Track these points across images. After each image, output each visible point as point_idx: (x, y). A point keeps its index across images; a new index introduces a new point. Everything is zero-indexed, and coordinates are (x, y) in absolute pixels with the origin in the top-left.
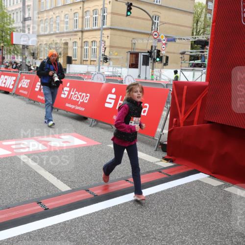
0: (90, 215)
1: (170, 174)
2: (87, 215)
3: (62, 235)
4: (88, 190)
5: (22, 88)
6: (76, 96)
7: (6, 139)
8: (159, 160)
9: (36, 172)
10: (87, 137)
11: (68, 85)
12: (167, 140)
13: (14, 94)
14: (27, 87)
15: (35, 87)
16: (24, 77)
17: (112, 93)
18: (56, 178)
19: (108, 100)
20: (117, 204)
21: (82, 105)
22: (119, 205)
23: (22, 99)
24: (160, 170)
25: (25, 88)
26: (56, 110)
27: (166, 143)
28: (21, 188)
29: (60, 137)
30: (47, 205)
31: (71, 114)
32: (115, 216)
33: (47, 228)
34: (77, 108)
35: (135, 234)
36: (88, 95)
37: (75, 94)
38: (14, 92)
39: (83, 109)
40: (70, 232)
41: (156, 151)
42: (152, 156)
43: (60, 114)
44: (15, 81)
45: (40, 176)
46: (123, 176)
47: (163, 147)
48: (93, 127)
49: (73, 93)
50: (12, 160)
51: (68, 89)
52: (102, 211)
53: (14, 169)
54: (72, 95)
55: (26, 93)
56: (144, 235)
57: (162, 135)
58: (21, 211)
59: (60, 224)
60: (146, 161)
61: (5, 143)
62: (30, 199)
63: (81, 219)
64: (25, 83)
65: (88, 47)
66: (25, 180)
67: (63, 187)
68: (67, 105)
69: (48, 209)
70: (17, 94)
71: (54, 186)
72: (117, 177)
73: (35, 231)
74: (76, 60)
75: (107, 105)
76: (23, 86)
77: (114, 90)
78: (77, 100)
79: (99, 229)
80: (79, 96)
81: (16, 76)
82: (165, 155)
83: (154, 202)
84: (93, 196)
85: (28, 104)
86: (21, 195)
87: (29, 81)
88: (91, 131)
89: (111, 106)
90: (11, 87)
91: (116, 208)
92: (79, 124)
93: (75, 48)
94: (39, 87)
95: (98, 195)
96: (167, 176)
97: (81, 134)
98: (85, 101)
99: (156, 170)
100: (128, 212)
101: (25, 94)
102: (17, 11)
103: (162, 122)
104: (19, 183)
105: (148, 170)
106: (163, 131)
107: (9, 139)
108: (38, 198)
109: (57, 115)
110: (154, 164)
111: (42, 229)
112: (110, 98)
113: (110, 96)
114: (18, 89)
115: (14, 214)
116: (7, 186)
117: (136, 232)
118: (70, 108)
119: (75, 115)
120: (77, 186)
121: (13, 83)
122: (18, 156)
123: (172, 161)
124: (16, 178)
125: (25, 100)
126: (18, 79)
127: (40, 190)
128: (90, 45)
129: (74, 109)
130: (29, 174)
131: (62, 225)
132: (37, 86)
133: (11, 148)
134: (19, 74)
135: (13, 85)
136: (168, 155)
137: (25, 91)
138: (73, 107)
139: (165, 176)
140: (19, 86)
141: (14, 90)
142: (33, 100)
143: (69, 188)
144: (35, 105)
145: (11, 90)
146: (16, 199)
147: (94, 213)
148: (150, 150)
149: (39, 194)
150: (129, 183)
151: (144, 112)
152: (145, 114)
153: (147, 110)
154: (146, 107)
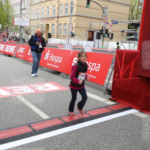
0: (62, 134)
1: (113, 109)
2: (60, 134)
3: (44, 147)
4: (61, 119)
5: (19, 53)
6: (54, 58)
8: (107, 100)
9: (28, 107)
10: (60, 84)
11: (49, 51)
12: (111, 87)
13: (14, 57)
14: (22, 52)
15: (28, 53)
16: (21, 46)
18: (40, 111)
19: (74, 61)
20: (79, 128)
21: (58, 64)
23: (20, 60)
24: (107, 107)
26: (41, 67)
27: (111, 89)
28: (18, 116)
29: (44, 84)
30: (35, 128)
31: (50, 70)
32: (78, 136)
33: (34, 142)
34: (54, 66)
35: (90, 148)
36: (62, 58)
37: (53, 57)
39: (58, 67)
40: (49, 145)
41: (104, 94)
42: (102, 97)
43: (43, 70)
45: (30, 109)
47: (109, 92)
48: (64, 78)
49: (52, 57)
51: (49, 54)
52: (69, 132)
53: (14, 104)
54: (51, 58)
55: (22, 56)
56: (96, 148)
57: (109, 84)
58: (18, 131)
59: (42, 140)
60: (98, 101)
61: (8, 88)
62: (24, 123)
63: (55, 137)
64: (21, 50)
65: (61, 28)
66: (21, 111)
67: (45, 117)
68: (48, 64)
69: (35, 130)
70: (16, 57)
71: (39, 115)
73: (27, 144)
74: (54, 36)
76: (20, 52)
78: (54, 61)
79: (67, 144)
80: (56, 59)
81: (16, 46)
82: (110, 97)
83: (103, 127)
84: (64, 123)
85: (23, 63)
86: (18, 121)
87: (24, 49)
88: (63, 81)
90: (13, 52)
91: (78, 130)
92: (55, 76)
93: (53, 28)
94: (30, 52)
95: (67, 122)
96: (111, 111)
97: (56, 83)
98: (59, 62)
99: (104, 107)
100: (86, 133)
101: (21, 57)
102: (17, 4)
103: (108, 76)
105: (99, 107)
106: (109, 81)
107: (11, 86)
108: (29, 123)
109: (42, 70)
110: (103, 103)
111: (31, 143)
113: (75, 58)
114: (17, 54)
115: (14, 133)
116: (9, 115)
117: (91, 146)
118: (50, 66)
119: (53, 70)
120: (53, 116)
121: (14, 50)
122: (17, 96)
123: (115, 101)
124: (14, 110)
125: (22, 61)
126: (17, 47)
127: (31, 118)
128: (63, 26)
129: (52, 67)
130: (23, 108)
131: (44, 141)
133: (12, 91)
134: (18, 44)
136: (112, 97)
138: (52, 65)
140: (18, 52)
141: (15, 54)
142: (26, 61)
143: (48, 117)
144: (27, 64)
145: (13, 54)
146: (15, 124)
147: (64, 133)
148: (101, 94)
149: (30, 121)
150: (87, 115)
151: (97, 69)
152: (98, 71)
153: (99, 67)
154: (98, 66)
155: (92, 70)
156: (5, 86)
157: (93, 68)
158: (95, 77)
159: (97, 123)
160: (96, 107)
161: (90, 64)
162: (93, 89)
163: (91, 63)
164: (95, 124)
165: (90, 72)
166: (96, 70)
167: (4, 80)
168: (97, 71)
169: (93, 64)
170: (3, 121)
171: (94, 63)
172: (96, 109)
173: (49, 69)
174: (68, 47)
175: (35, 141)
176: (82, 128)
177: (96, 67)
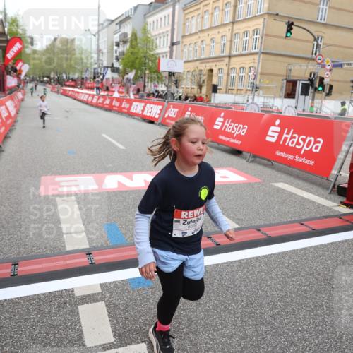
0: (266, 256)
1: (352, 222)
2: (263, 256)
3: (239, 273)
4: (259, 230)
5: (169, 118)
6: (231, 127)
8: (336, 204)
10: (246, 173)
11: (222, 114)
13: (159, 124)
14: (174, 116)
16: (172, 106)
17: (275, 126)
19: (270, 133)
20: (295, 248)
21: (239, 137)
22: (297, 250)
24: (340, 216)
25: (172, 117)
27: (346, 186)
30: (218, 241)
31: (223, 147)
32: (295, 261)
33: (222, 264)
34: (232, 141)
36: (246, 127)
37: (230, 125)
38: (160, 121)
39: (238, 142)
40: (248, 272)
41: (330, 193)
42: (326, 198)
44: (161, 110)
46: (297, 219)
47: (340, 191)
48: (251, 162)
49: (228, 125)
51: (222, 120)
52: (279, 254)
54: (226, 126)
57: (340, 176)
59: (235, 261)
60: (319, 204)
63: (257, 259)
64: (172, 112)
68: (221, 137)
69: (220, 244)
70: (163, 124)
72: (289, 220)
73: (210, 266)
74: (221, 89)
75: (268, 139)
76: (170, 115)
77: (278, 122)
78: (233, 132)
79: (280, 273)
80: (235, 129)
81: (163, 105)
82: (344, 199)
83: (339, 251)
84: (266, 237)
87: (177, 110)
88: (249, 166)
89: (273, 140)
90: (157, 116)
91: (295, 252)
92: (234, 159)
95: (272, 236)
97: (239, 170)
98: (242, 134)
100: (310, 258)
102: (164, 34)
105: (324, 215)
110: (331, 209)
111: (217, 265)
112: (273, 131)
113: (272, 128)
114: (164, 119)
117: (323, 282)
118: (224, 141)
119: (228, 148)
120: (245, 225)
121: (159, 112)
126: (165, 107)
129: (228, 142)
131: (237, 263)
134: (166, 103)
135: (159, 114)
136: (347, 199)
137: (172, 120)
138: (227, 139)
139: (348, 223)
140: (166, 116)
141: (161, 119)
143: (237, 226)
145: (157, 119)
147: (270, 255)
148: (323, 192)
150: (305, 227)
151: (317, 148)
152: (318, 151)
153: (320, 145)
154: (319, 142)
155: (305, 150)
157: (307, 146)
158: (312, 163)
159: (326, 242)
160: (319, 216)
161: (302, 139)
162: (306, 184)
163: (304, 137)
164: (322, 245)
165: (302, 152)
166: (314, 150)
168: (316, 153)
169: (308, 139)
171: (310, 136)
172: (319, 218)
173: (220, 145)
174: (251, 109)
175: (223, 262)
176: (301, 249)
177: (314, 144)
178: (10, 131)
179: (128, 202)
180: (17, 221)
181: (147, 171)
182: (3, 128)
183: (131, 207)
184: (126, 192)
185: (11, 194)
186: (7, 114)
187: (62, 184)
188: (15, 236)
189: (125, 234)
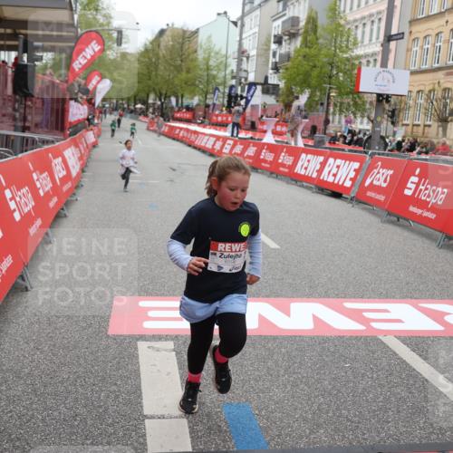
5: (373, 187)
7: (350, 298)
9: (427, 381)
13: (352, 199)
14: (384, 185)
16: (380, 163)
23: (373, 213)
25: (380, 187)
28: (399, 411)
38: (352, 194)
44: (357, 171)
50: (369, 344)
53: (375, 365)
55: (382, 198)
61: (349, 305)
62: (424, 442)
64: (381, 177)
70: (361, 199)
76: (375, 182)
81: (362, 161)
87: (391, 172)
90: (348, 184)
94: (413, 186)
101: (379, 201)
102: (373, 18)
104: (393, 399)
107: (354, 297)
108: (440, 444)
114: (363, 189)
116: (367, 401)
121: (352, 174)
122: (380, 337)
124: (381, 386)
125: (379, 216)
126: (365, 166)
130: (411, 382)
132: (409, 185)
133: (364, 317)
134: (368, 156)
135: (353, 180)
137: (379, 193)
140: (367, 183)
141: (355, 189)
144: (399, 226)
145: (348, 190)
146: (391, 436)
149: (442, 434)
156: (337, 296)
167: (329, 276)
170: (348, 420)
178: (67, 204)
179: (276, 362)
180: (62, 382)
181: (320, 296)
182: (55, 200)
183: (282, 372)
184: (275, 338)
185: (56, 329)
186: (64, 173)
187: (151, 314)
188: (56, 413)
189: (266, 429)
